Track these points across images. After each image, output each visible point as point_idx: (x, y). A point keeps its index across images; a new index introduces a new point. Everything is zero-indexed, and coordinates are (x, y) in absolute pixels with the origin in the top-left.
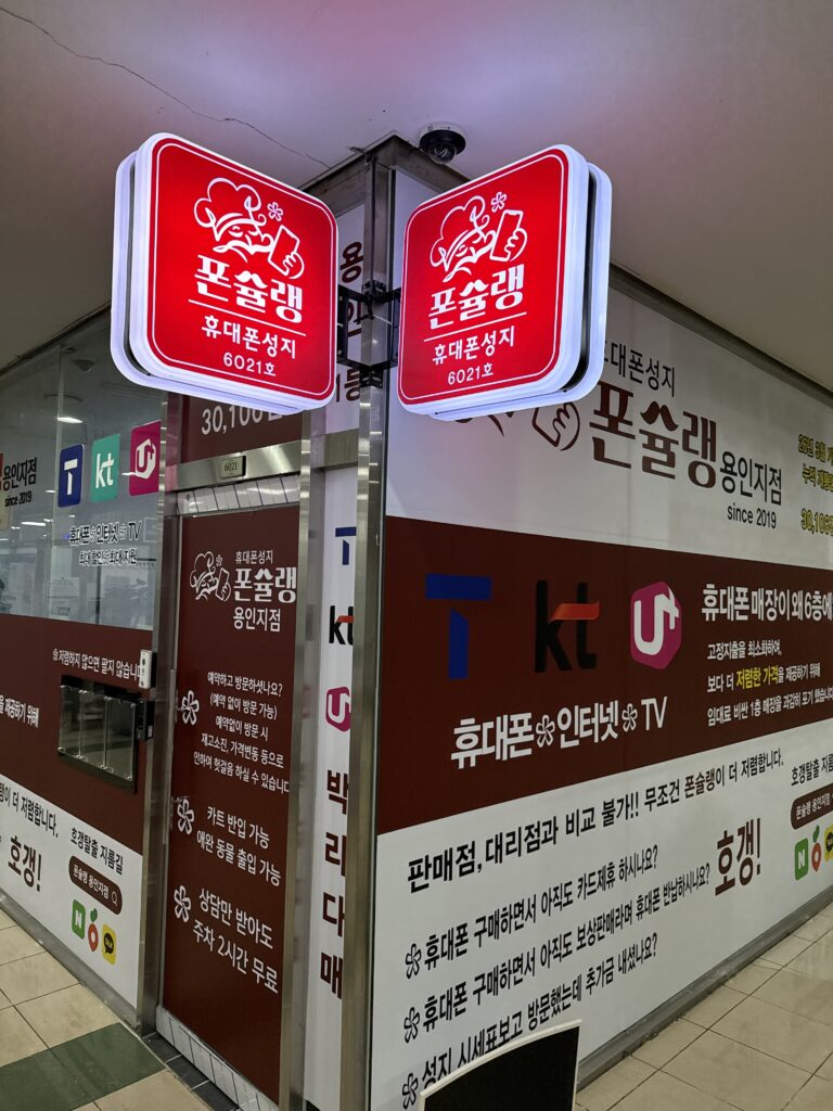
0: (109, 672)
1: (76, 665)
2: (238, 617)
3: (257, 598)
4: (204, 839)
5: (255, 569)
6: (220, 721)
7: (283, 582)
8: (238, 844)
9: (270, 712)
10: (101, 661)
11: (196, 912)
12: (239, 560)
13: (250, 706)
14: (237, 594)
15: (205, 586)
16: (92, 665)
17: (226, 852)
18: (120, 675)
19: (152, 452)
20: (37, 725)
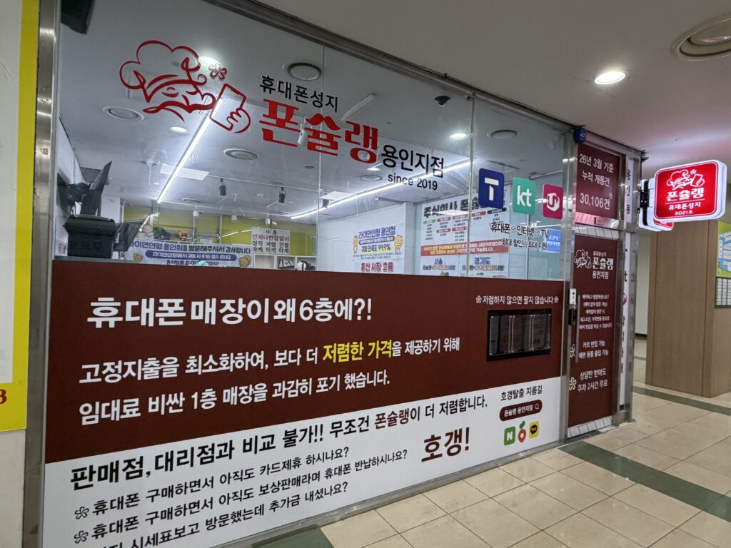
0: (530, 303)
1: (502, 303)
2: (594, 274)
3: (601, 268)
4: (582, 355)
5: (600, 258)
6: (588, 311)
7: (609, 263)
8: (594, 349)
9: (605, 304)
10: (523, 298)
11: (580, 382)
12: (594, 254)
13: (598, 304)
14: (594, 267)
15: (581, 262)
16: (517, 301)
17: (590, 354)
18: (537, 303)
19: (557, 200)
20: (458, 349)
